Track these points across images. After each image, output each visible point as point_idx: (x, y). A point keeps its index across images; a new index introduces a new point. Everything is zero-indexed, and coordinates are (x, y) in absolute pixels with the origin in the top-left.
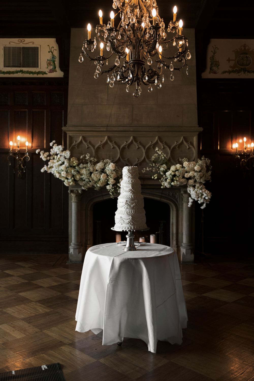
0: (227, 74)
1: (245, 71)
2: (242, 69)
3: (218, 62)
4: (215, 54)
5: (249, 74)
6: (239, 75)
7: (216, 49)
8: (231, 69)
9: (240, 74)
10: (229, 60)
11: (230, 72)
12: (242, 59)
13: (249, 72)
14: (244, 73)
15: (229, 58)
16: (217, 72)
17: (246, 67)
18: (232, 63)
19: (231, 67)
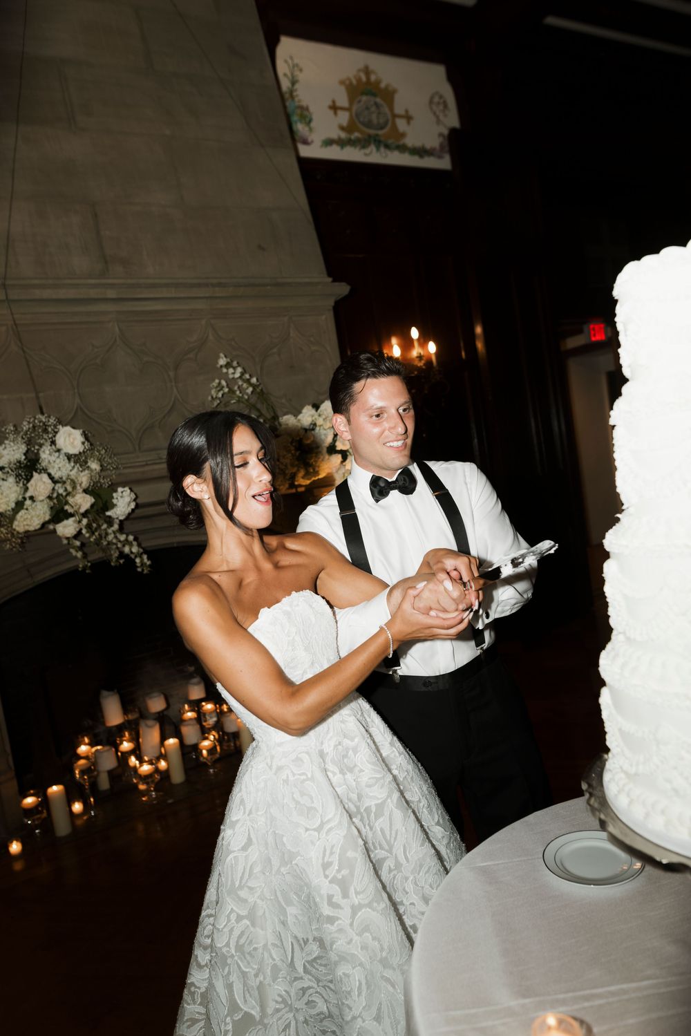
0: (335, 148)
1: (379, 142)
2: (370, 136)
3: (307, 109)
4: (297, 86)
5: (388, 152)
6: (366, 155)
7: (296, 68)
8: (343, 135)
9: (367, 151)
10: (334, 108)
11: (342, 143)
12: (367, 108)
13: (387, 147)
14: (378, 149)
15: (334, 102)
16: (310, 140)
17: (380, 132)
18: (344, 118)
19: (342, 128)
